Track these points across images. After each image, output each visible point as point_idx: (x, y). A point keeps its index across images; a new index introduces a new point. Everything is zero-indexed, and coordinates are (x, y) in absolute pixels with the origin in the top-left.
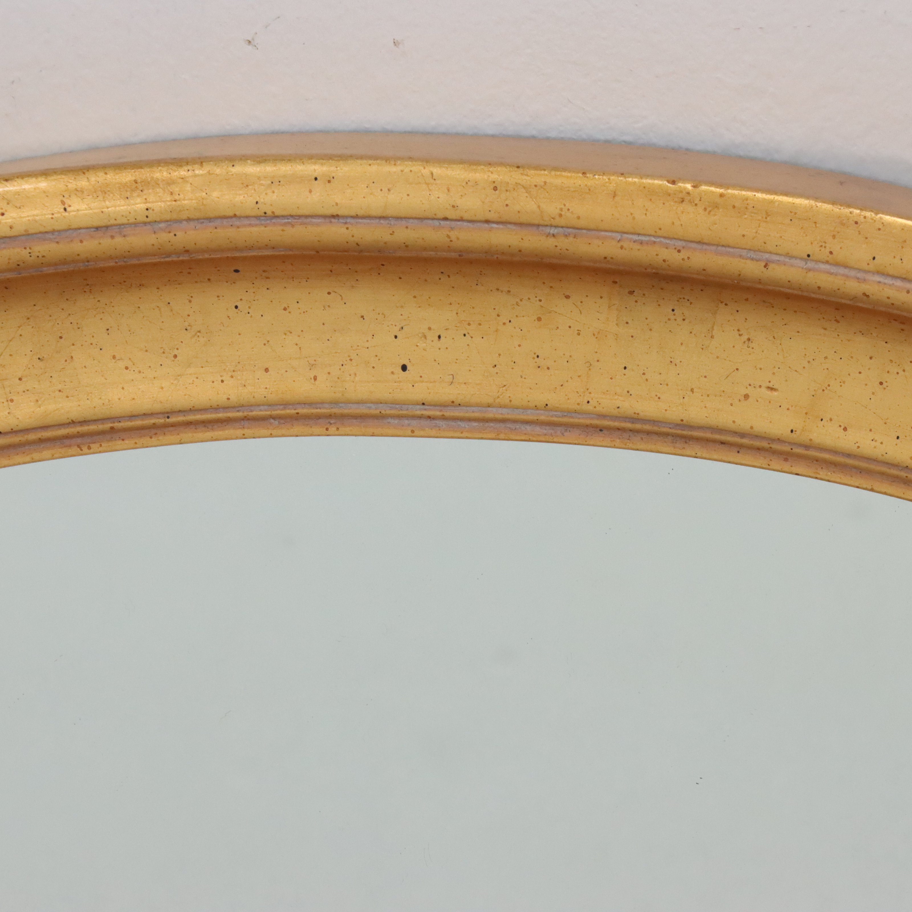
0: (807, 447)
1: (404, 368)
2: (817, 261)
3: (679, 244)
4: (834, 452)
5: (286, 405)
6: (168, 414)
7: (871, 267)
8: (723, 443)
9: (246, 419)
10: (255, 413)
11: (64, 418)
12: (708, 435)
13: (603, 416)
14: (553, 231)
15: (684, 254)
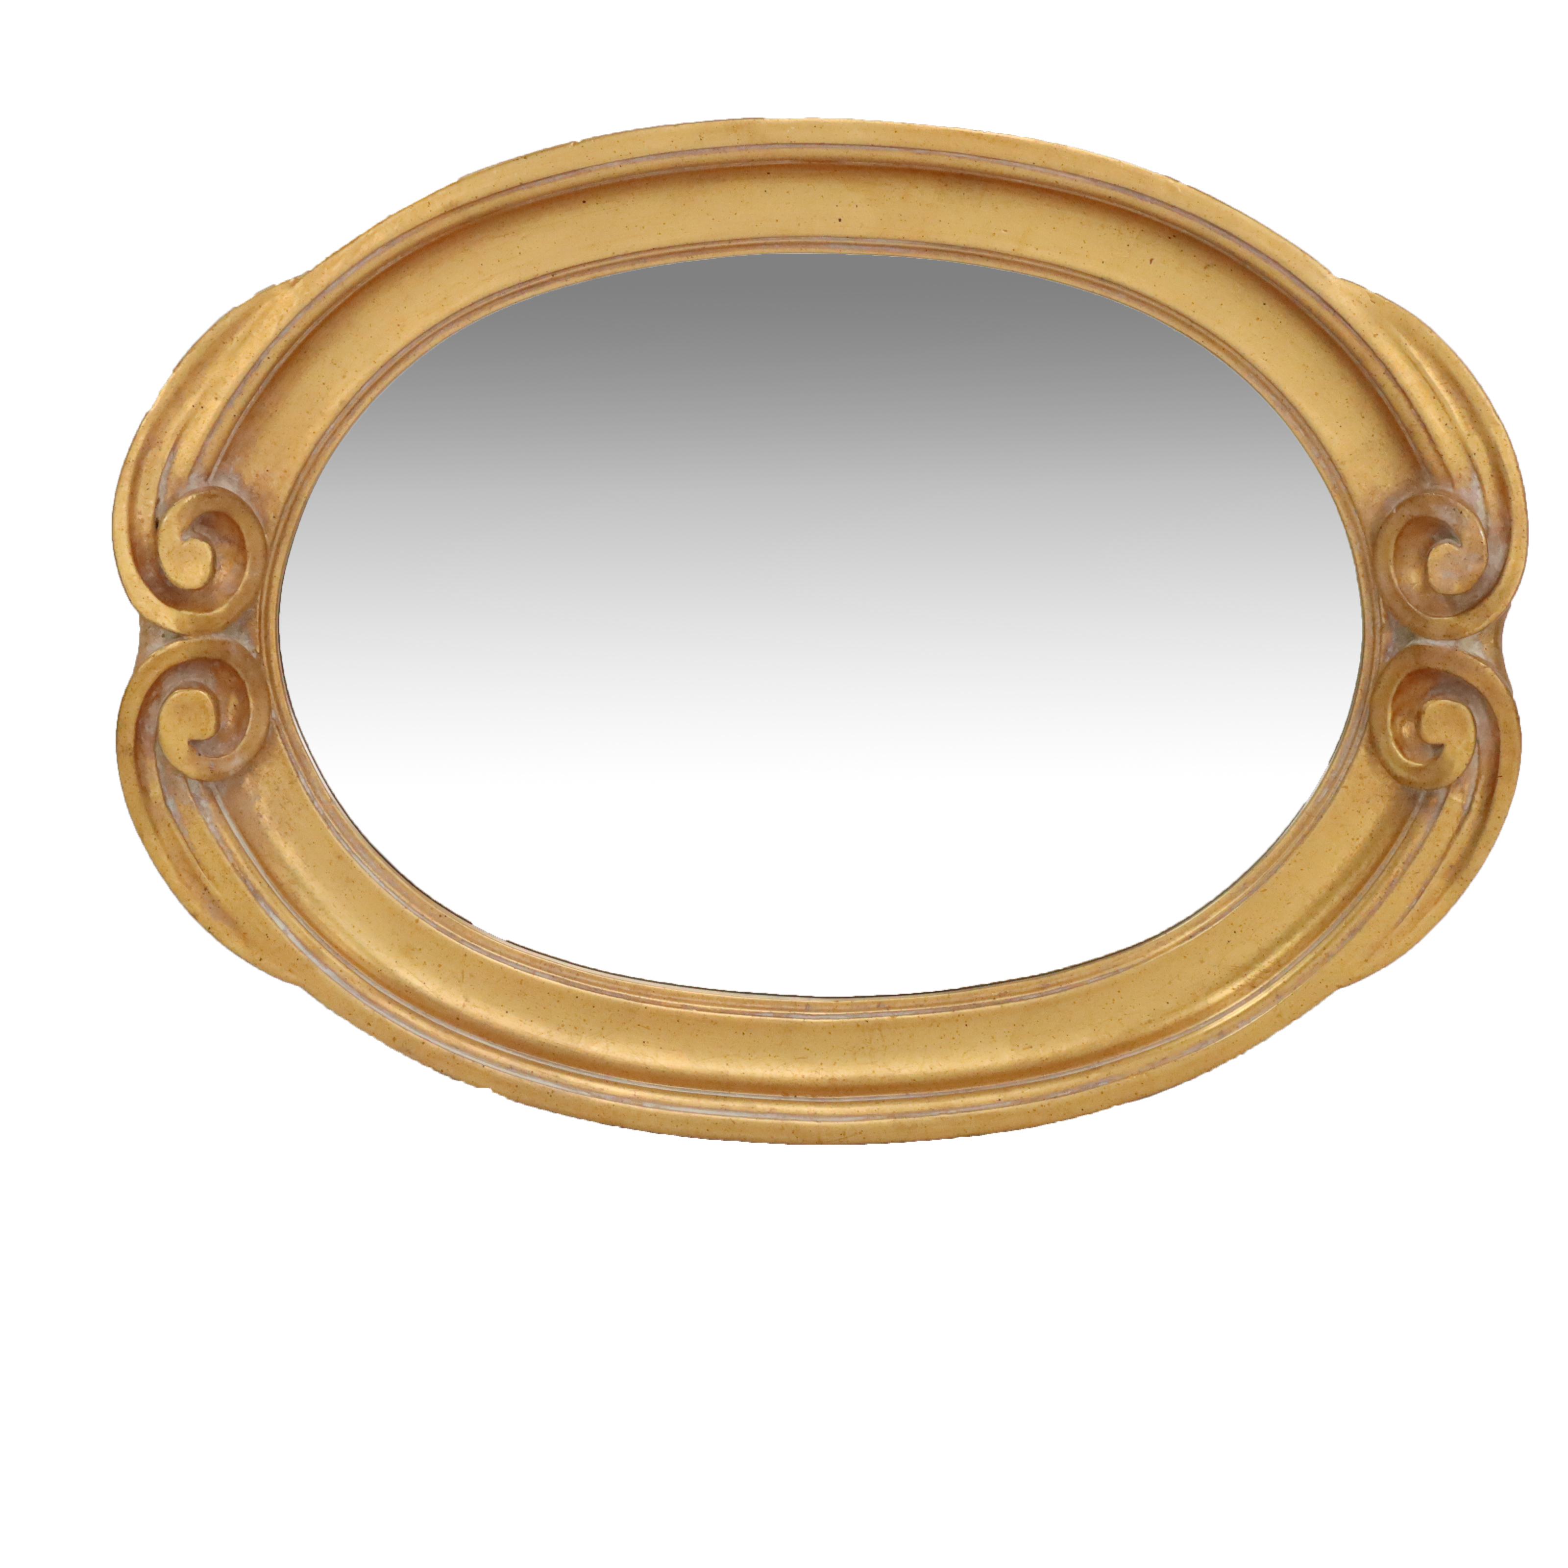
0: (1019, 257)
1: (840, 220)
2: (1037, 166)
3: (976, 158)
4: (1032, 260)
5: (783, 237)
6: (730, 241)
7: (1061, 169)
8: (981, 256)
9: (765, 244)
10: (770, 241)
11: (682, 242)
12: (975, 252)
13: (928, 243)
14: (920, 151)
15: (978, 163)
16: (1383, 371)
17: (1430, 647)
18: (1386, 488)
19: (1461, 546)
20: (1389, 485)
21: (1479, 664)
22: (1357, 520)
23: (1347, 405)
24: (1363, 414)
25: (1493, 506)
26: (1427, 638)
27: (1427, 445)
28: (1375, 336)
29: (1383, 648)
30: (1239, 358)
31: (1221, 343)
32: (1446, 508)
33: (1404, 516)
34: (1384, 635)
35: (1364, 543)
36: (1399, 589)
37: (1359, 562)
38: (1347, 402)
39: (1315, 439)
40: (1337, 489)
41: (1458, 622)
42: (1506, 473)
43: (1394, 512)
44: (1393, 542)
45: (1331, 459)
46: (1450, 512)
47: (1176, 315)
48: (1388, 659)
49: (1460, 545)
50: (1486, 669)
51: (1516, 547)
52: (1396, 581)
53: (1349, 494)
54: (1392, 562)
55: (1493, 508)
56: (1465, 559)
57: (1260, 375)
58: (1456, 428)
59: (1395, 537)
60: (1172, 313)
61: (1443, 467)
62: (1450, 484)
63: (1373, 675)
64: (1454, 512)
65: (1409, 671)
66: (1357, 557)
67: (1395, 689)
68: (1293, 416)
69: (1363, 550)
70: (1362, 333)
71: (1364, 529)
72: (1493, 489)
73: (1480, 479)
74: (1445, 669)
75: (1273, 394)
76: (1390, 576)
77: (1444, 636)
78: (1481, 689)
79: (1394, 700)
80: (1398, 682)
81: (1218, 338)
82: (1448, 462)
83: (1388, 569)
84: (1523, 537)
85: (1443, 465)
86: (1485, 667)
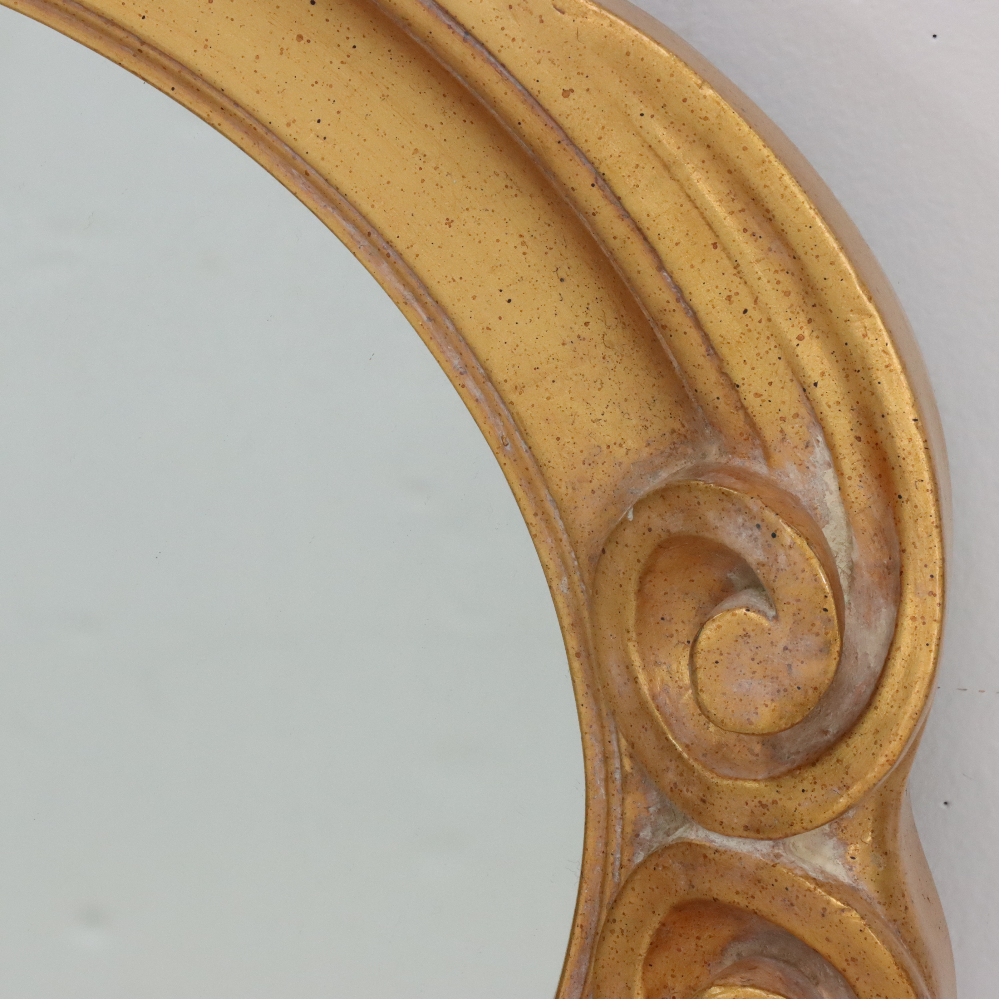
16: (591, 181)
17: (717, 851)
18: (623, 451)
19: (776, 618)
20: (630, 443)
21: (828, 902)
22: (560, 524)
23: (522, 249)
24: (562, 274)
25: (862, 511)
26: (709, 830)
27: (701, 360)
28: (566, 93)
29: (629, 829)
30: (261, 131)
31: (214, 94)
32: (740, 520)
33: (650, 530)
34: (629, 800)
35: (576, 577)
36: (649, 698)
37: (567, 621)
38: (523, 243)
39: (451, 328)
40: (508, 448)
41: (777, 797)
42: (891, 435)
43: (630, 517)
44: (632, 587)
45: (489, 377)
46: (750, 532)
47: (100, 22)
48: (640, 858)
49: (772, 613)
50: (847, 914)
51: (913, 619)
52: (642, 678)
53: (536, 461)
54: (633, 635)
55: (862, 516)
56: (786, 648)
57: (311, 172)
58: (769, 320)
59: (635, 576)
60: (92, 18)
61: (741, 412)
62: (758, 452)
63: (608, 893)
64: (757, 532)
65: (674, 900)
66: (564, 611)
67: (647, 940)
68: (397, 272)
69: (575, 594)
70: (534, 87)
71: (574, 544)
72: (861, 470)
73: (831, 447)
74: (751, 907)
75: (346, 218)
76: (629, 667)
77: (746, 828)
78: (840, 962)
79: (648, 964)
80: (654, 922)
81: (205, 81)
82: (751, 402)
83: (626, 651)
84: (932, 594)
85: (742, 407)
86: (843, 910)
